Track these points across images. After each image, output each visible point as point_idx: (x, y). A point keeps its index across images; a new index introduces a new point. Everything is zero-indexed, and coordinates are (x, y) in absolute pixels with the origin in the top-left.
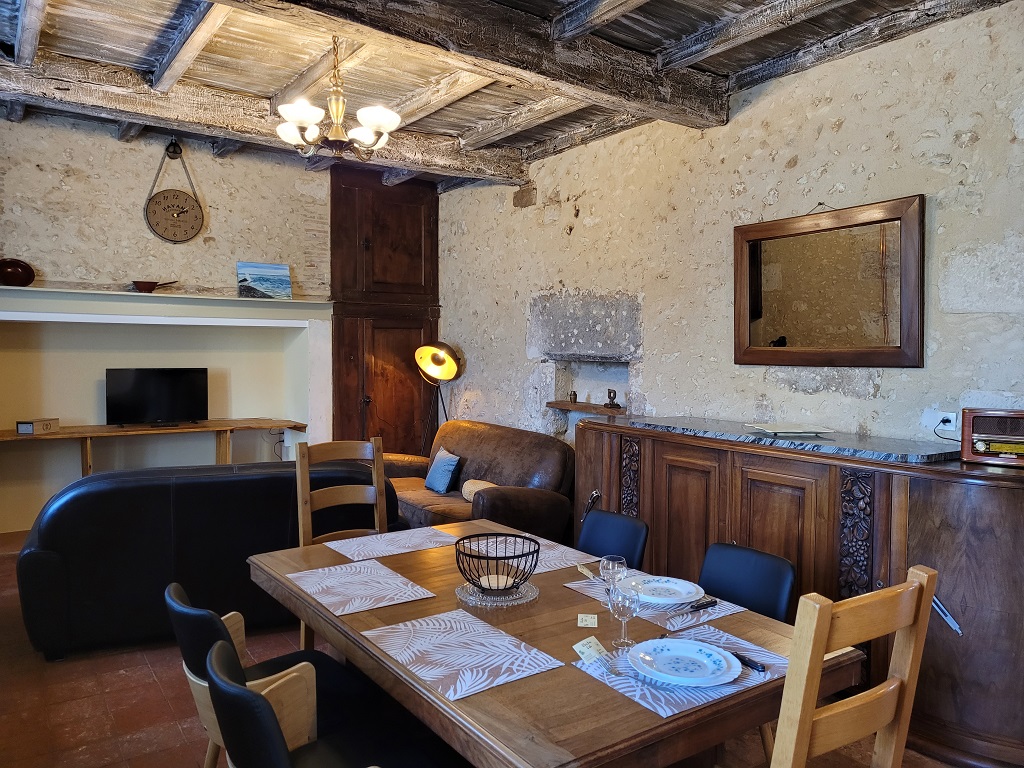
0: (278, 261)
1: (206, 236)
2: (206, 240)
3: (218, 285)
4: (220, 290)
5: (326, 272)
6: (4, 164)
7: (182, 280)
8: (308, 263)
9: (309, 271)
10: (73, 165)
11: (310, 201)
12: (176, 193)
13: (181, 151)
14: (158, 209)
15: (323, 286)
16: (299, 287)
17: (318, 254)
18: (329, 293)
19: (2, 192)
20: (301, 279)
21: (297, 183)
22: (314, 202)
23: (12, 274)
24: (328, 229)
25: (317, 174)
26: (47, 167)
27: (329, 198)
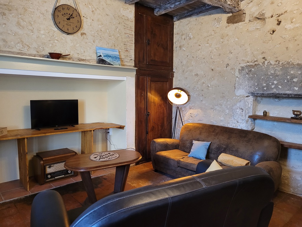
0: (113, 47)
1: (82, 32)
2: (82, 34)
3: (88, 58)
4: (88, 61)
5: (132, 54)
7: (71, 54)
8: (126, 50)
9: (126, 54)
11: (126, 19)
12: (68, 7)
14: (60, 14)
15: (131, 61)
16: (122, 61)
17: (130, 45)
18: (134, 64)
20: (123, 57)
21: (121, 9)
22: (128, 19)
24: (133, 33)
25: (129, 6)
27: (134, 18)
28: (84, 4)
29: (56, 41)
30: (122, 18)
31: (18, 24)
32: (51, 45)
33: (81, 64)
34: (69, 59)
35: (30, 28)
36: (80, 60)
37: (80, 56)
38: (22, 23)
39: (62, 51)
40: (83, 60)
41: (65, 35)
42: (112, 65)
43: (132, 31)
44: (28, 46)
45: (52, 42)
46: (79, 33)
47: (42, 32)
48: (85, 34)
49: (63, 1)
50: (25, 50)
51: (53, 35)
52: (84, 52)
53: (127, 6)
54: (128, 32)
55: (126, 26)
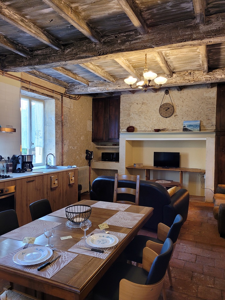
0: (197, 119)
1: (175, 115)
3: (178, 128)
4: (178, 130)
5: (214, 121)
6: (131, 104)
7: (168, 128)
8: (207, 119)
9: (208, 122)
10: (144, 102)
11: (209, 98)
12: (166, 104)
13: (169, 92)
14: (162, 109)
15: (213, 126)
16: (204, 127)
17: (211, 116)
18: (215, 128)
19: (130, 111)
20: (204, 124)
21: (205, 93)
22: (210, 98)
23: (131, 129)
24: (215, 106)
25: (212, 89)
26: (139, 104)
27: (216, 96)
28: (177, 99)
29: (160, 123)
30: (205, 99)
31: (145, 118)
32: (158, 125)
33: (174, 132)
34: (167, 130)
35: (150, 119)
36: (173, 130)
37: (173, 128)
38: (146, 117)
39: (163, 127)
40: (175, 130)
41: (165, 118)
42: (192, 131)
43: (214, 105)
44: (148, 127)
45: (158, 123)
46: (173, 116)
47: (154, 120)
48: (177, 115)
49: (165, 101)
50: (147, 129)
51: (159, 120)
52: (176, 125)
53: (210, 89)
54: (210, 106)
55: (208, 103)
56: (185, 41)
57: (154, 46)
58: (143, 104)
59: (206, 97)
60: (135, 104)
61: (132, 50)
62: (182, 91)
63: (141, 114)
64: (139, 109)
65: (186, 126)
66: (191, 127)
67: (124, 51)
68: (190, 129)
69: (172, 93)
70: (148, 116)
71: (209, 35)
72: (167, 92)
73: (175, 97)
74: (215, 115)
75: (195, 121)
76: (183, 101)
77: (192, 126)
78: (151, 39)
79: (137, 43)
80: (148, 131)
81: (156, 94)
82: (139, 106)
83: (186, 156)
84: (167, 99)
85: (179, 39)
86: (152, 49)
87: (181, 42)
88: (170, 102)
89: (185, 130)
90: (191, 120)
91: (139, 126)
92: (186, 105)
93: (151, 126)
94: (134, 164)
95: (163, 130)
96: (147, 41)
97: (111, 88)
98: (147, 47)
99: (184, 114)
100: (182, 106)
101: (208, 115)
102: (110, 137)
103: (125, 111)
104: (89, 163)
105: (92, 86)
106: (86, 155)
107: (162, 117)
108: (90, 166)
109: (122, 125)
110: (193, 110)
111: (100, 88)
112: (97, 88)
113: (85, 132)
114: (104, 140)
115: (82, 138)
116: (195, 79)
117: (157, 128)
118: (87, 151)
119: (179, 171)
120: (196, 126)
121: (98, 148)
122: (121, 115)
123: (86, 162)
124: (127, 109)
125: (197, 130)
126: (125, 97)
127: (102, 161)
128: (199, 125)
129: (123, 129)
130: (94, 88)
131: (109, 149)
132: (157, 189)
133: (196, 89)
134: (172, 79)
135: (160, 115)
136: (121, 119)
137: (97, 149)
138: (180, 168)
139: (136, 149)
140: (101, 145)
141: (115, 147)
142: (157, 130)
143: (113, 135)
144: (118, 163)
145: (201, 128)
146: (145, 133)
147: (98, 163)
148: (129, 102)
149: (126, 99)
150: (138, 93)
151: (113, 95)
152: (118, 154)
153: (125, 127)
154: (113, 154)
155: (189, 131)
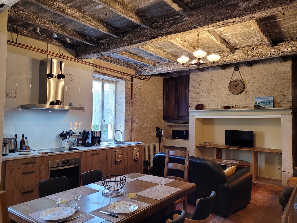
0: (270, 96)
2: (246, 92)
3: (249, 105)
4: (250, 107)
5: (290, 97)
6: (200, 82)
7: (239, 105)
8: (282, 95)
9: (282, 98)
10: (213, 79)
11: (283, 73)
12: (236, 81)
13: (238, 68)
14: (231, 86)
15: (289, 102)
16: (278, 103)
17: (286, 91)
18: (291, 105)
19: (199, 88)
20: (279, 100)
21: (278, 68)
22: (285, 73)
23: (200, 107)
24: (291, 81)
25: (286, 63)
26: (208, 81)
27: (291, 70)
28: (248, 75)
29: (230, 100)
30: (278, 73)
31: (214, 95)
33: (245, 109)
34: (237, 107)
35: (219, 96)
36: (244, 107)
37: (244, 105)
38: (216, 95)
39: (234, 104)
40: (246, 107)
41: (235, 95)
42: (265, 108)
43: (289, 80)
44: (217, 104)
45: (228, 100)
46: (244, 92)
47: (224, 97)
48: (248, 92)
49: (235, 78)
50: (216, 107)
51: (229, 97)
52: (247, 102)
53: (284, 63)
54: (285, 81)
55: (282, 78)
56: (226, 19)
57: (197, 27)
58: (212, 81)
59: (280, 71)
60: (204, 81)
61: (178, 32)
62: (253, 67)
63: (210, 92)
64: (208, 87)
65: (258, 103)
66: (264, 104)
67: (172, 34)
68: (262, 106)
69: (242, 69)
70: (217, 93)
71: (249, 11)
72: (236, 69)
73: (245, 72)
74: (291, 90)
75: (268, 97)
76: (254, 77)
77: (265, 102)
78: (195, 20)
79: (183, 25)
80: (218, 109)
81: (225, 71)
82: (208, 83)
83: (262, 134)
84: (237, 76)
85: (220, 17)
86: (197, 29)
87: (223, 20)
88: (240, 79)
89: (257, 106)
90: (263, 96)
91: (209, 104)
92: (258, 81)
93: (220, 103)
94: (204, 142)
95: (234, 107)
96: (192, 23)
97: (175, 68)
98: (192, 28)
99: (256, 90)
100: (253, 82)
101: (282, 91)
102: (180, 115)
103: (194, 89)
104: (159, 140)
105: (158, 67)
106: (156, 132)
107: (232, 94)
108: (160, 143)
109: (191, 103)
110: (265, 85)
111: (166, 68)
112: (163, 68)
113: (156, 110)
114: (174, 118)
115: (152, 116)
116: (258, 54)
117: (226, 105)
118: (157, 128)
119: (252, 151)
120: (269, 102)
121: (170, 126)
122: (191, 93)
123: (157, 139)
124: (196, 87)
125: (270, 106)
126: (194, 76)
127: (172, 138)
128: (273, 101)
129: (192, 107)
130: (160, 69)
131: (179, 127)
132: (211, 167)
133: (268, 64)
134: (235, 55)
135: (230, 92)
136: (190, 97)
137: (168, 127)
138: (255, 147)
139: (207, 127)
140: (172, 123)
141: (186, 125)
142: (227, 108)
143: (182, 113)
144: (188, 141)
145: (276, 105)
146: (214, 110)
147: (168, 140)
148: (198, 80)
149: (195, 78)
150: (207, 71)
151: (183, 74)
152: (187, 132)
153: (194, 105)
154: (183, 131)
155: (261, 108)
